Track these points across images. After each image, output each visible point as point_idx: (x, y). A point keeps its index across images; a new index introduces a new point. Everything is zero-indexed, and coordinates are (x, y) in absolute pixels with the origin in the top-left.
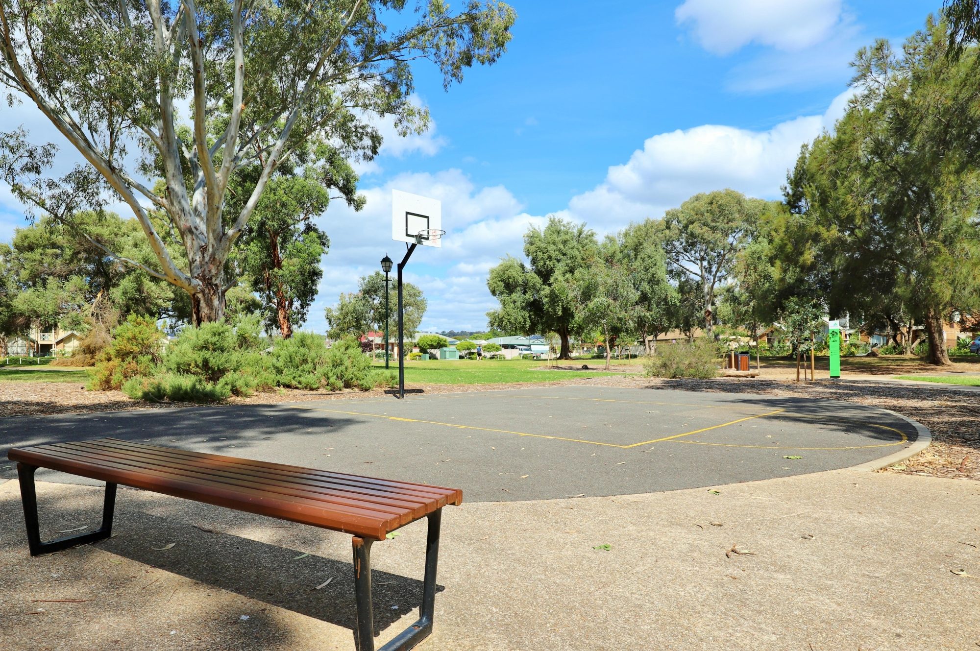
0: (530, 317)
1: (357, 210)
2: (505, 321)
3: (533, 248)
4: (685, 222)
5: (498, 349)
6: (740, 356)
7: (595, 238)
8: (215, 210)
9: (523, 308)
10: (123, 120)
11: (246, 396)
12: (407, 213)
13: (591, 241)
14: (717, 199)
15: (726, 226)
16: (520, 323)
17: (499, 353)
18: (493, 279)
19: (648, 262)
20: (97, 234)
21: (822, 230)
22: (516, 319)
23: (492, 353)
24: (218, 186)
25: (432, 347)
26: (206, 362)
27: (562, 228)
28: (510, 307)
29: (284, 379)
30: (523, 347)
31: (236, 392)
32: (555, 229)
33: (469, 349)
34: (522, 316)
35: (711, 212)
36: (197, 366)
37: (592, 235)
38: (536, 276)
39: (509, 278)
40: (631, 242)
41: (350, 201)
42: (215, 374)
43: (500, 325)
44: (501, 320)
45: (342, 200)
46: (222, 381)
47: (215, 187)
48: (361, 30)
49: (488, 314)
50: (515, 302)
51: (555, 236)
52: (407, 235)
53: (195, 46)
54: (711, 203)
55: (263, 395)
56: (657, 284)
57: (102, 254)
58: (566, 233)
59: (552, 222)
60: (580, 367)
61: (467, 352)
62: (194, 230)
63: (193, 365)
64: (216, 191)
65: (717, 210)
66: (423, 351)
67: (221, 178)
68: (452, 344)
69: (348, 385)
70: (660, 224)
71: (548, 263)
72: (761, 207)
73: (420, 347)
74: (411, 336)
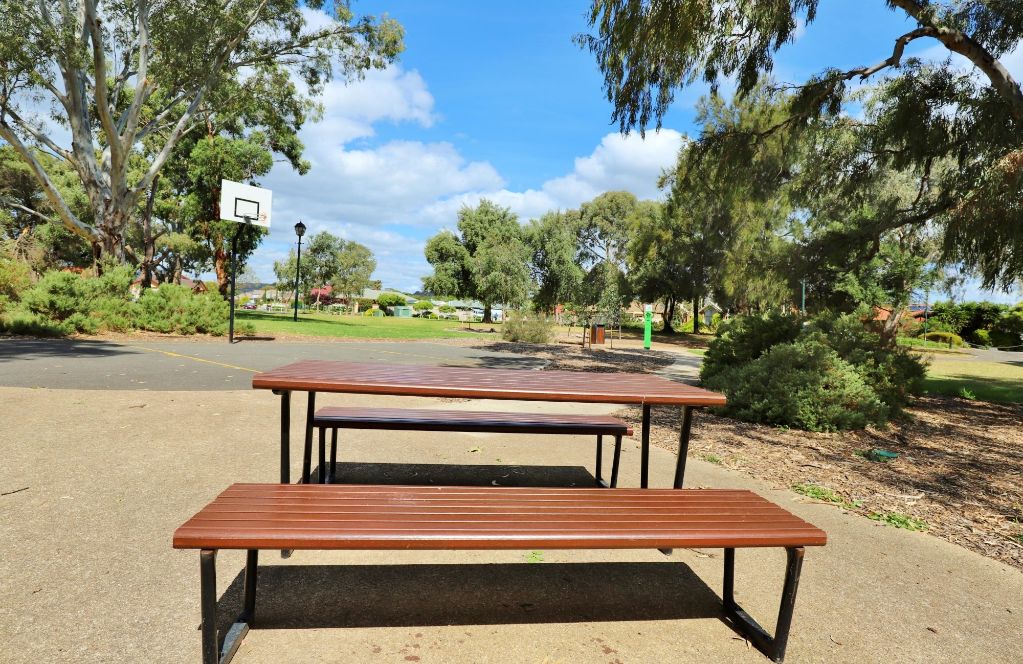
0: (459, 284)
1: (301, 173)
2: (436, 286)
3: (463, 224)
4: (592, 214)
5: (453, 310)
6: (597, 328)
7: (518, 221)
8: (119, 169)
9: (453, 276)
10: (17, 80)
11: (91, 334)
12: (237, 199)
13: (513, 223)
14: (616, 198)
15: (621, 221)
16: (449, 288)
17: (454, 314)
18: (428, 248)
19: (558, 245)
20: (23, 171)
21: (663, 233)
22: (445, 285)
23: (448, 314)
24: (121, 148)
25: (391, 304)
26: (52, 304)
27: (491, 209)
28: (442, 276)
29: (139, 322)
30: (478, 310)
31: (81, 330)
32: (485, 209)
33: (426, 308)
34: (451, 282)
35: (610, 208)
36: (45, 307)
37: (515, 218)
38: (465, 249)
39: (442, 249)
40: (546, 226)
41: (296, 165)
42: (64, 314)
43: (434, 290)
44: (433, 285)
45: (288, 164)
46: (67, 321)
47: (118, 148)
48: (289, 18)
49: (422, 279)
50: (446, 270)
51: (483, 216)
52: (236, 215)
53: (93, 24)
54: (612, 201)
55: (111, 334)
56: (563, 264)
57: (32, 189)
58: (493, 214)
59: (483, 203)
60: (489, 330)
61: (424, 311)
62: (98, 183)
63: (42, 305)
64: (119, 151)
65: (615, 207)
66: (382, 307)
67: (124, 141)
68: (411, 303)
69: (200, 330)
70: (576, 214)
71: (474, 238)
72: (649, 209)
73: (379, 304)
74: (359, 293)
